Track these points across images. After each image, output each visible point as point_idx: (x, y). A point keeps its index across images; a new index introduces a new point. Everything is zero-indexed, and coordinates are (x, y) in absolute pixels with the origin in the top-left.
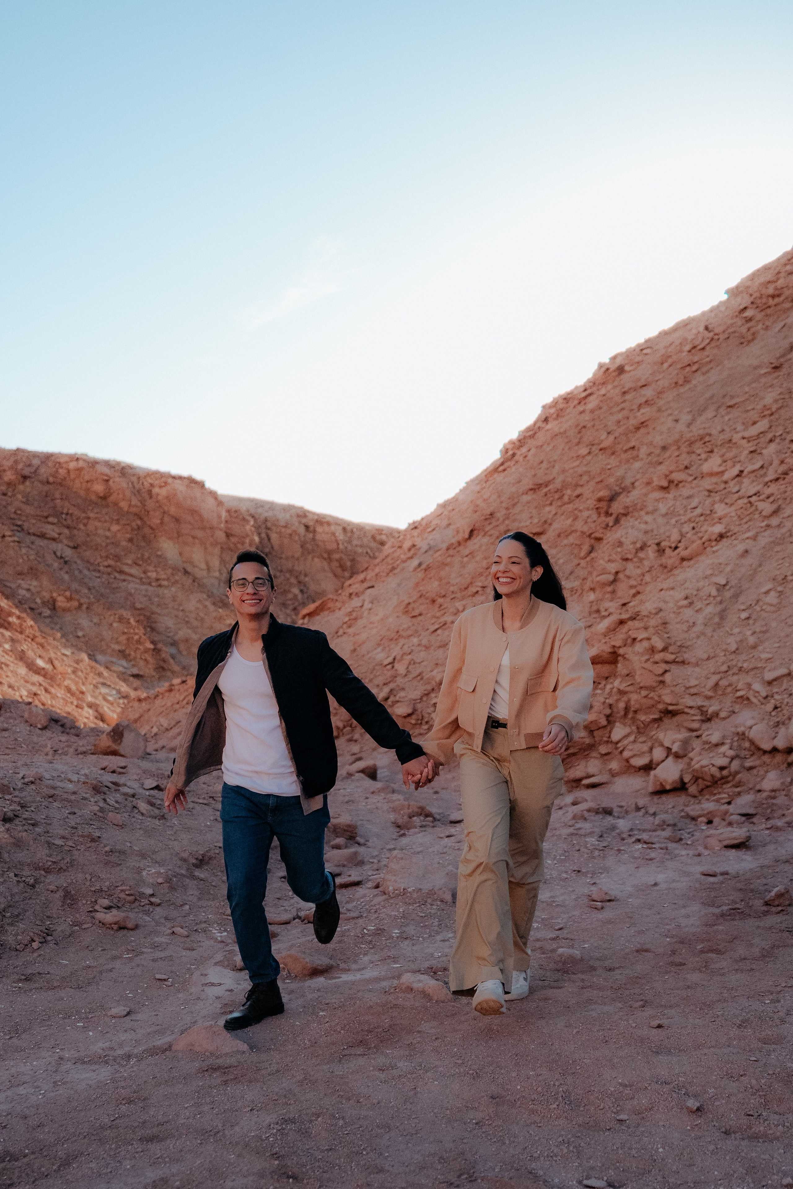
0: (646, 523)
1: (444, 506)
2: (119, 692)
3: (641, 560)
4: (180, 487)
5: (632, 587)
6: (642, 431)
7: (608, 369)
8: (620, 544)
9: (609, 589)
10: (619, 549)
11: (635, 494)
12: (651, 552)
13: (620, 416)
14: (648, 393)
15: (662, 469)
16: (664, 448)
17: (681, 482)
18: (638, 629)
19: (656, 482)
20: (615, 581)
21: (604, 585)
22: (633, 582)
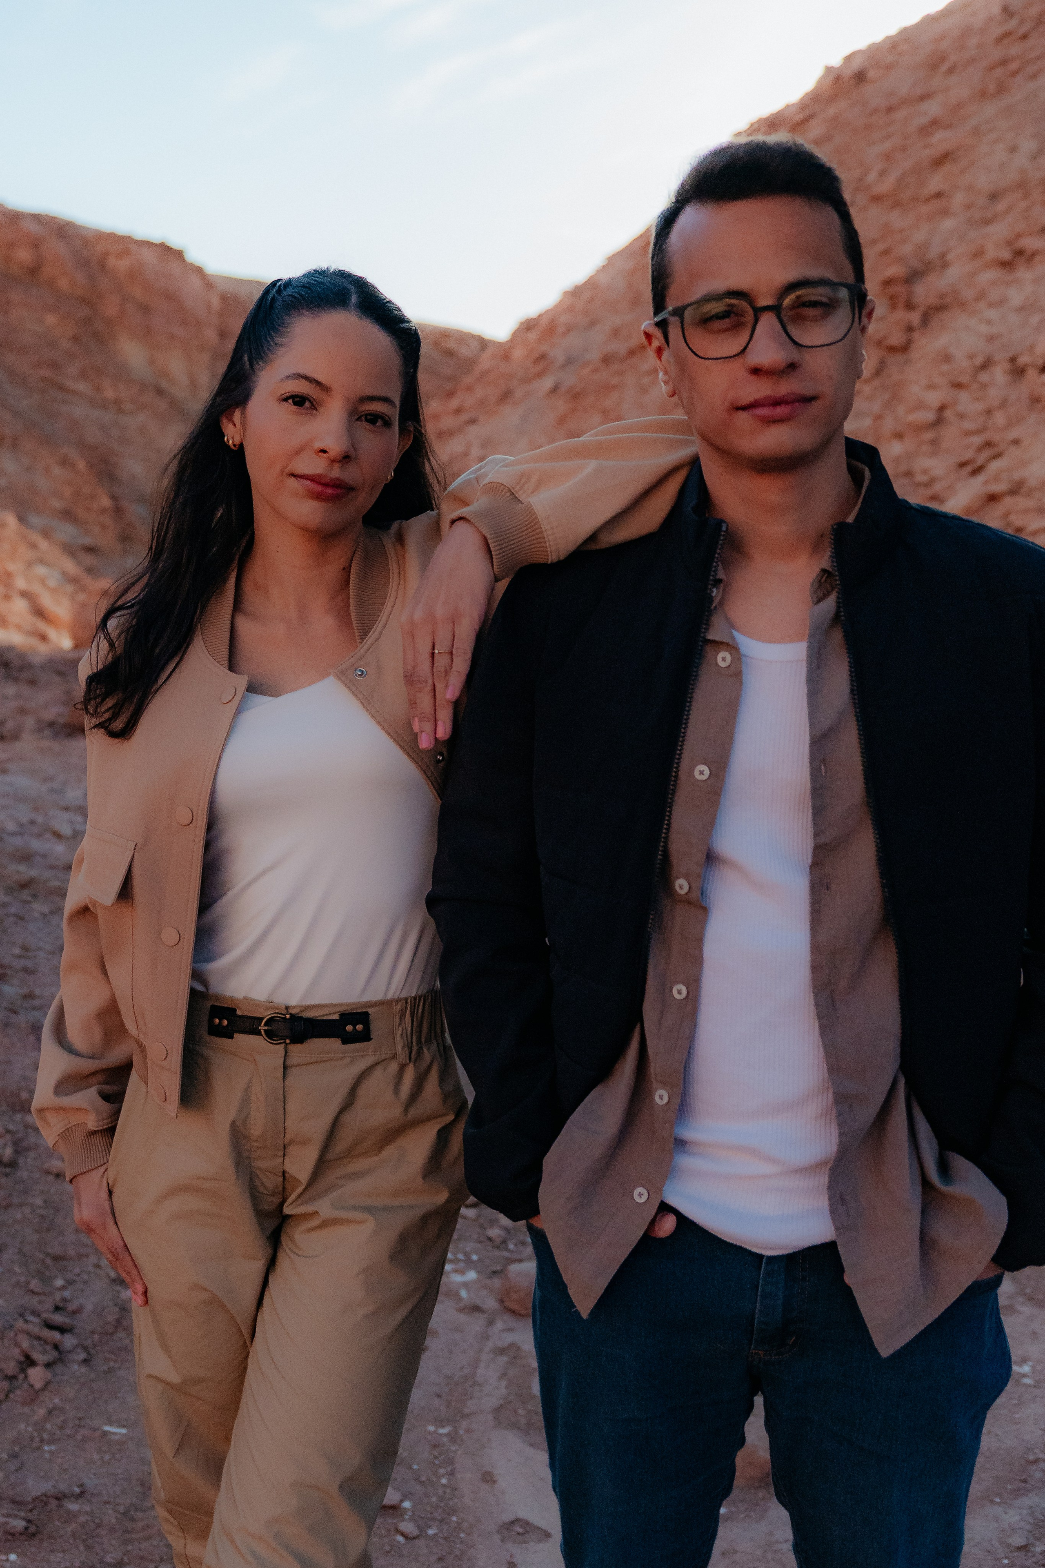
0: (989, 322)
1: (576, 292)
2: (64, 574)
3: (984, 386)
4: (148, 257)
5: (969, 433)
6: (947, 168)
7: (838, 78)
8: (947, 358)
9: (929, 435)
10: (945, 368)
11: (954, 274)
12: (999, 375)
13: (888, 145)
14: (933, 108)
15: (1000, 230)
16: (994, 197)
17: (1034, 254)
18: (1026, 511)
19: (992, 253)
20: (939, 421)
21: (919, 428)
22: (969, 425)
